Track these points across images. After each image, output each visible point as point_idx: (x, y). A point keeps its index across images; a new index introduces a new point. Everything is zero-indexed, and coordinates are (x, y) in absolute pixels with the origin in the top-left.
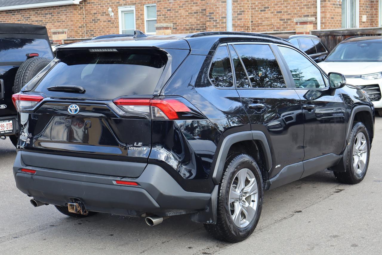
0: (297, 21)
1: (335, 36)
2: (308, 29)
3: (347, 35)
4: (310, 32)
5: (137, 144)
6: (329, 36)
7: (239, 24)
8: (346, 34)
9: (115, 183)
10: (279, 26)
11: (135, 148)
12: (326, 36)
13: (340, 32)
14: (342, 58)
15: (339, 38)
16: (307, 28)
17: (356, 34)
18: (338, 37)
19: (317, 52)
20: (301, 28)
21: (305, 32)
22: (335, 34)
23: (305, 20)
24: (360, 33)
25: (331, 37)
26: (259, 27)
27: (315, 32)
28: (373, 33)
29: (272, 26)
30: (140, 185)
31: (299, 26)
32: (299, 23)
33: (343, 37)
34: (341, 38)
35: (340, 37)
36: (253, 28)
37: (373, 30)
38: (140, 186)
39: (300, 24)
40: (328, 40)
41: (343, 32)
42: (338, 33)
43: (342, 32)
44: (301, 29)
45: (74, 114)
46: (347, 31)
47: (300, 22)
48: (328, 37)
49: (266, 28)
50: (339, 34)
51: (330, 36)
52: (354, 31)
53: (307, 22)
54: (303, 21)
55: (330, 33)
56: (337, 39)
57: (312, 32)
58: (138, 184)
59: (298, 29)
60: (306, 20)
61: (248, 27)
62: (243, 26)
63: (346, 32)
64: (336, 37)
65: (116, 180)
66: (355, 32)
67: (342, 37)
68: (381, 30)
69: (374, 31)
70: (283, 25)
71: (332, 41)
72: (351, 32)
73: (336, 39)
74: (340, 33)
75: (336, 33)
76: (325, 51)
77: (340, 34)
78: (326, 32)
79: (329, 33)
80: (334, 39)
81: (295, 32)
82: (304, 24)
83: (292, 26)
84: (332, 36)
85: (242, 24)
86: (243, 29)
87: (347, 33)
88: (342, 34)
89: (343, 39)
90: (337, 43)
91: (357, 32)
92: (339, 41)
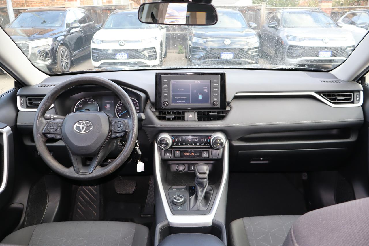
1: (95, 10)
6: (91, 10)
7: (15, 1)
8: (104, 9)
10: (48, 4)
12: (89, 10)
14: (111, 26)
16: (74, 4)
18: (98, 11)
19: (88, 22)
24: (114, 8)
25: (93, 11)
26: (32, 4)
29: (43, 3)
35: (100, 11)
36: (27, 4)
37: (122, 6)
39: (68, 1)
40: (90, 13)
41: (101, 8)
43: (100, 7)
49: (38, 5)
50: (98, 9)
52: (110, 6)
55: (92, 8)
56: (97, 13)
57: (77, 7)
59: (67, 5)
61: (23, 4)
62: (18, 2)
63: (104, 7)
68: (128, 6)
69: (124, 7)
70: (51, 3)
71: (93, 14)
73: (97, 12)
74: (99, 8)
75: (96, 8)
76: (92, 22)
77: (99, 9)
79: (91, 8)
80: (95, 13)
83: (58, 4)
85: (17, 2)
86: (19, 5)
87: (104, 8)
89: (101, 12)
90: (98, 15)
91: (111, 8)
92: (99, 14)
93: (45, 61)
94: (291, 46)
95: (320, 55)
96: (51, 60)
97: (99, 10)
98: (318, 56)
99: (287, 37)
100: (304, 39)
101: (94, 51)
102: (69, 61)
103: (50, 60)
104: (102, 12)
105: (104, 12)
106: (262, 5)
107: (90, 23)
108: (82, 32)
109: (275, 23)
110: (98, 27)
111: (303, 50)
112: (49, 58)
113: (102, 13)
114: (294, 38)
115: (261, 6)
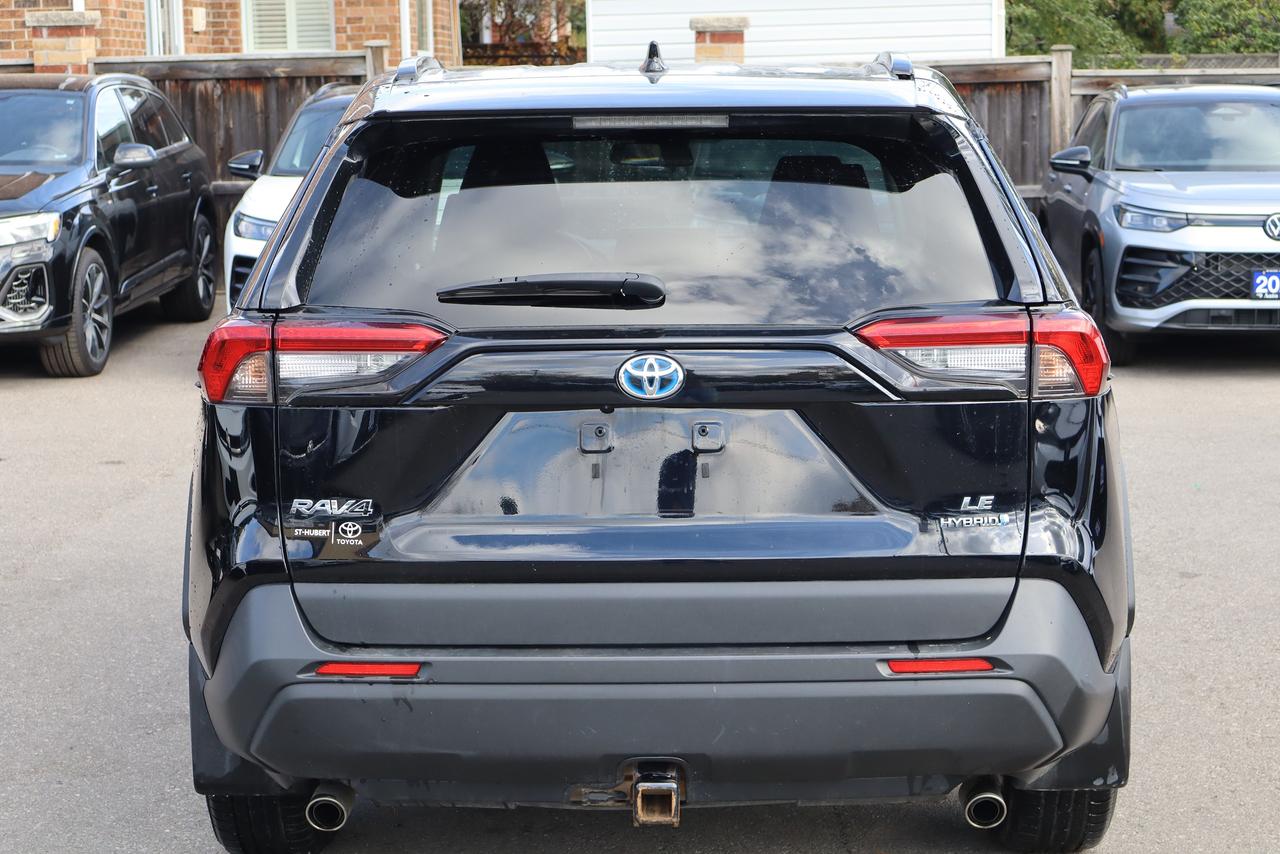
0: (38, 21)
1: (187, 81)
2: (83, 52)
3: (234, 79)
4: (91, 67)
5: (974, 502)
6: (164, 81)
8: (232, 75)
9: (884, 670)
11: (964, 519)
13: (206, 66)
14: (297, 162)
15: (206, 87)
16: (80, 50)
17: (269, 75)
18: (200, 86)
19: (167, 140)
20: (56, 48)
21: (74, 65)
22: (188, 74)
23: (70, 20)
24: (284, 72)
25: (173, 83)
27: (111, 66)
28: (333, 71)
30: (1007, 667)
31: (45, 40)
32: (45, 32)
33: (218, 85)
34: (213, 91)
35: (210, 84)
37: (332, 61)
38: (1009, 673)
39: (51, 35)
41: (219, 68)
42: (200, 71)
43: (214, 65)
44: (57, 52)
45: (655, 396)
46: (235, 63)
47: (49, 27)
48: (161, 83)
50: (203, 75)
51: (167, 83)
52: (264, 64)
53: (81, 26)
54: (63, 24)
55: (170, 68)
56: (197, 94)
57: (95, 64)
58: (995, 662)
59: (44, 52)
60: (75, 20)
63: (233, 66)
64: (191, 84)
65: (887, 661)
66: (267, 67)
67: (215, 86)
68: (361, 61)
69: (338, 66)
71: (176, 99)
72: (250, 68)
73: (193, 90)
74: (207, 71)
75: (192, 69)
77: (210, 76)
78: (154, 65)
79: (165, 70)
80: (184, 93)
81: (32, 65)
82: (68, 36)
84: (176, 81)
87: (235, 71)
88: (217, 75)
89: (218, 91)
90: (198, 107)
91: (273, 68)
92: (206, 99)
93: (25, 310)
94: (1132, 251)
95: (1259, 291)
96: (52, 308)
97: (207, 79)
98: (1248, 294)
99: (1120, 211)
100: (1189, 222)
101: (240, 270)
102: (105, 319)
103: (45, 307)
104: (223, 92)
105: (233, 90)
106: (1053, 58)
107: (176, 145)
108: (155, 187)
109: (1083, 152)
110: (247, 167)
111: (1183, 270)
112: (44, 297)
113: (219, 97)
114: (1149, 218)
115: (1050, 63)
